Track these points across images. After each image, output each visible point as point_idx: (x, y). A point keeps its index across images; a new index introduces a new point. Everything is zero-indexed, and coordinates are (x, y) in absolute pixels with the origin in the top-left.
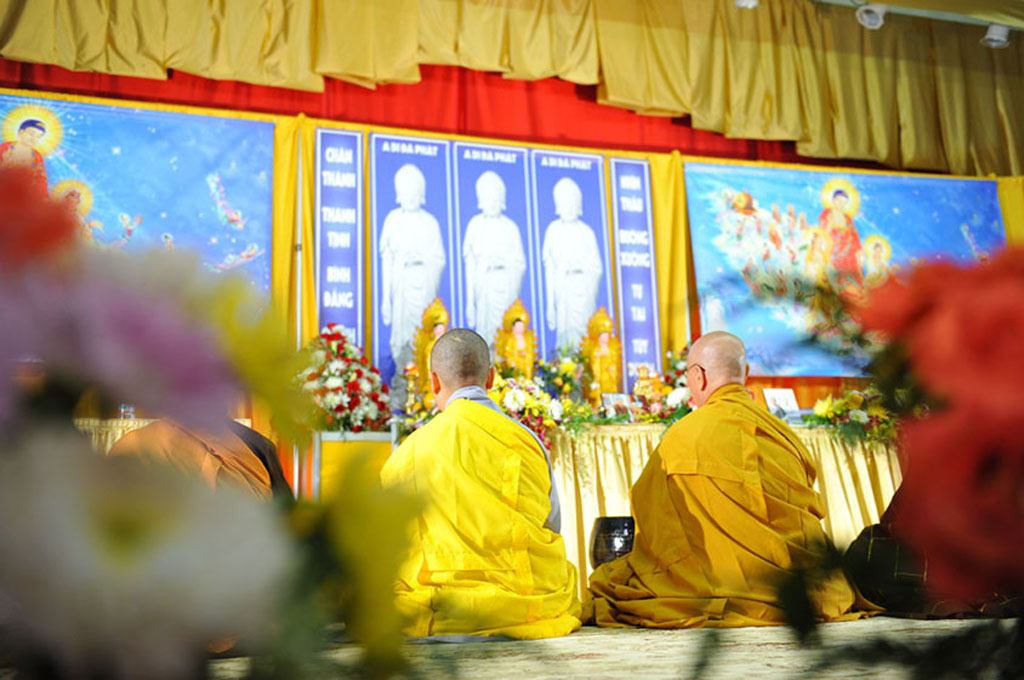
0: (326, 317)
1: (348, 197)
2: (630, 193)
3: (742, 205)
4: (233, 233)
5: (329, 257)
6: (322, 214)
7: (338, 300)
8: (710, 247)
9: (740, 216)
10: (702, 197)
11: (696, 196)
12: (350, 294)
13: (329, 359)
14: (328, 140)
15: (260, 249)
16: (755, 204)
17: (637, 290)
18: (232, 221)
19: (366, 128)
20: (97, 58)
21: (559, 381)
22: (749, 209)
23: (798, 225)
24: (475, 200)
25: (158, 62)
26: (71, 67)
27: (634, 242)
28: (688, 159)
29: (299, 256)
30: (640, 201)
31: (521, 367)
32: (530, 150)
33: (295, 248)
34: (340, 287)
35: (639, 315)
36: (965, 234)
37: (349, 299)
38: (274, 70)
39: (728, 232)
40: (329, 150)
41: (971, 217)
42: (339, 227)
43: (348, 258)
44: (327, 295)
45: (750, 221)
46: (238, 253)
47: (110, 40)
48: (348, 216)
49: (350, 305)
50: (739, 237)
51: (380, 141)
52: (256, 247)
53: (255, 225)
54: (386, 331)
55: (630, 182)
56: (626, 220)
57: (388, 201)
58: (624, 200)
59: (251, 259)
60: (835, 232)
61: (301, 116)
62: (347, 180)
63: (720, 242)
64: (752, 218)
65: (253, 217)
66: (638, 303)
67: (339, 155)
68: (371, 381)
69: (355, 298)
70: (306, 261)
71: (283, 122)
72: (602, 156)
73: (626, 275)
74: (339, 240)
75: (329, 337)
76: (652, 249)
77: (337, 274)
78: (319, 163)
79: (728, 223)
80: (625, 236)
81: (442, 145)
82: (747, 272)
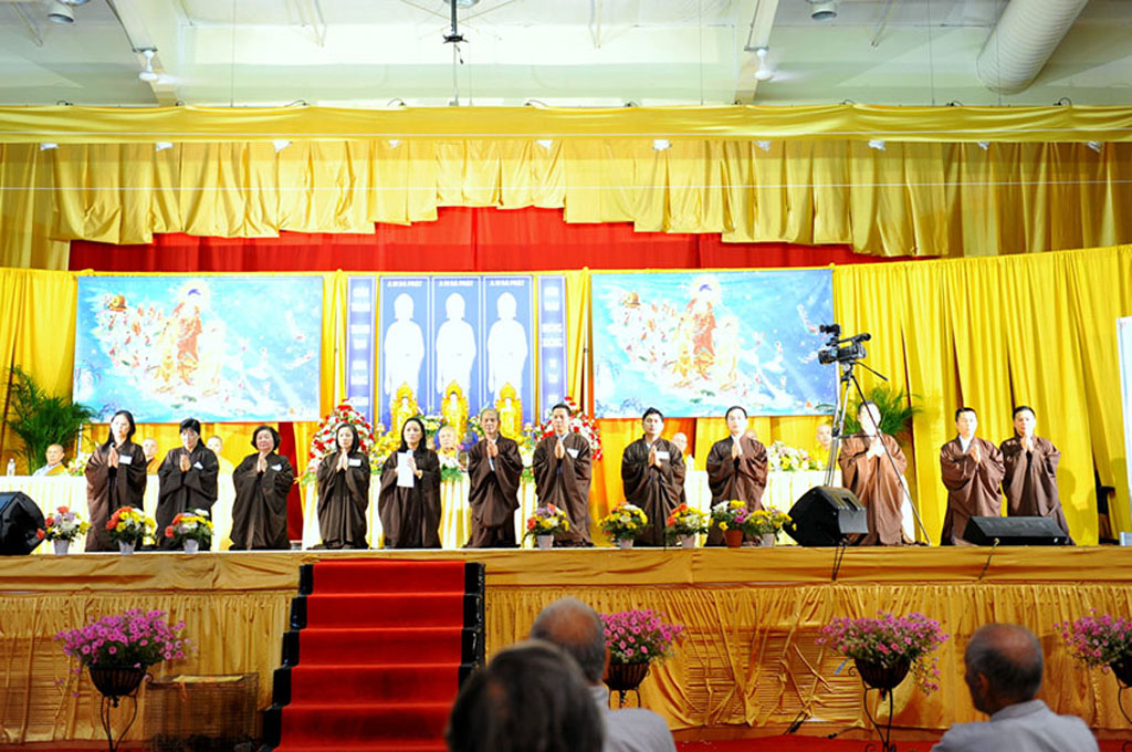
0: (351, 391)
1: (366, 318)
2: (551, 299)
3: (630, 302)
4: (300, 345)
5: (352, 355)
6: (350, 328)
7: (359, 381)
8: (605, 332)
9: (628, 309)
10: (601, 297)
11: (597, 297)
12: (366, 377)
14: (354, 283)
15: (315, 353)
16: (640, 301)
17: (553, 363)
18: (300, 338)
19: (378, 274)
20: (239, 229)
21: (475, 429)
22: (636, 303)
23: (670, 313)
24: (445, 313)
25: (272, 226)
26: (225, 235)
27: (552, 331)
28: (594, 272)
29: (337, 354)
30: (558, 304)
32: (482, 277)
33: (335, 350)
34: (361, 373)
35: (553, 379)
36: (800, 311)
37: (366, 379)
38: (344, 223)
39: (618, 321)
40: (355, 290)
41: (807, 298)
42: (360, 337)
43: (367, 354)
44: (352, 377)
45: (634, 313)
46: (302, 356)
47: (247, 216)
48: (365, 329)
49: (366, 383)
50: (626, 323)
51: (386, 281)
53: (313, 339)
54: (387, 398)
55: (552, 291)
56: (545, 317)
57: (390, 318)
58: (546, 303)
60: (697, 317)
61: (339, 270)
62: (365, 307)
63: (611, 328)
64: (636, 310)
65: (311, 334)
66: (553, 372)
67: (361, 292)
69: (369, 380)
70: (340, 358)
71: (328, 275)
72: (532, 276)
73: (546, 353)
74: (360, 345)
75: (341, 408)
76: (564, 336)
77: (360, 365)
78: (349, 298)
79: (618, 314)
80: (546, 328)
81: (425, 280)
82: (629, 348)
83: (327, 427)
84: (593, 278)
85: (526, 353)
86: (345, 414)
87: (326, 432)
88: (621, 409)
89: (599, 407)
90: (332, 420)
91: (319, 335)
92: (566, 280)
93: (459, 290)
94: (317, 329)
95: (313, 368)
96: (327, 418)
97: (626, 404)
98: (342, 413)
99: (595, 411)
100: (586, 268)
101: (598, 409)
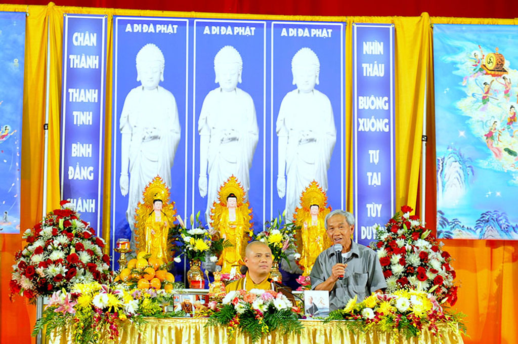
0: (68, 190)
1: (93, 79)
2: (372, 59)
3: (491, 66)
5: (70, 134)
6: (68, 94)
7: (81, 174)
8: (453, 110)
9: (488, 78)
10: (449, 59)
11: (443, 58)
12: (91, 168)
13: (55, 234)
15: (13, 130)
16: (506, 66)
17: (374, 155)
19: (110, 11)
22: (500, 69)
24: (213, 75)
27: (373, 108)
28: (437, 20)
29: (47, 132)
30: (382, 66)
31: (231, 238)
32: (269, 22)
33: (44, 126)
34: (83, 162)
35: (375, 180)
37: (91, 172)
39: (473, 95)
40: (76, 35)
42: (83, 107)
43: (92, 134)
45: (498, 84)
48: (91, 96)
49: (91, 178)
50: (485, 99)
51: (123, 23)
52: (9, 127)
54: (123, 201)
55: (373, 47)
56: (364, 86)
57: (129, 81)
58: (364, 65)
59: (4, 139)
61: (51, 4)
62: (90, 62)
63: (463, 105)
64: (500, 79)
66: (374, 168)
67: (85, 39)
68: (91, 252)
69: (96, 172)
70: (51, 139)
71: (34, 11)
72: (344, 23)
73: (364, 140)
74: (83, 118)
75: (60, 213)
76: (391, 115)
77: (81, 150)
78: (67, 48)
79: (474, 85)
80: (364, 103)
81: (182, 24)
82: (490, 135)
83: (38, 243)
84: (436, 31)
85: (334, 139)
86: (66, 223)
87: (38, 251)
88: (477, 227)
89: (445, 222)
90: (47, 231)
91: (20, 102)
92: (395, 30)
93: (235, 41)
94: (16, 92)
95: (9, 152)
96: (38, 228)
97: (484, 220)
98: (61, 221)
99: (439, 228)
100: (425, 15)
101: (443, 224)
